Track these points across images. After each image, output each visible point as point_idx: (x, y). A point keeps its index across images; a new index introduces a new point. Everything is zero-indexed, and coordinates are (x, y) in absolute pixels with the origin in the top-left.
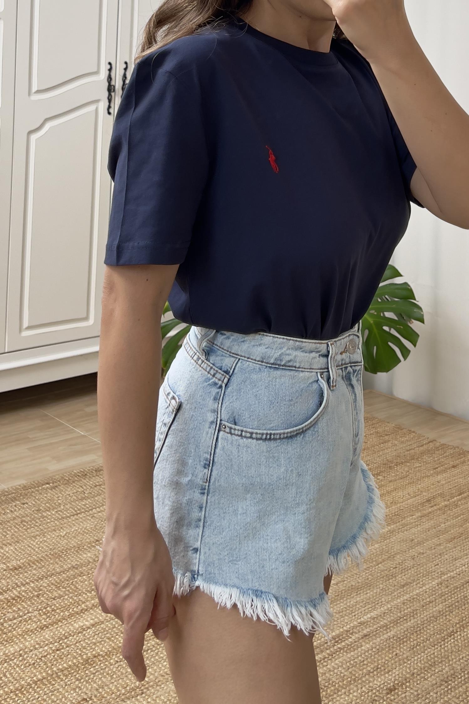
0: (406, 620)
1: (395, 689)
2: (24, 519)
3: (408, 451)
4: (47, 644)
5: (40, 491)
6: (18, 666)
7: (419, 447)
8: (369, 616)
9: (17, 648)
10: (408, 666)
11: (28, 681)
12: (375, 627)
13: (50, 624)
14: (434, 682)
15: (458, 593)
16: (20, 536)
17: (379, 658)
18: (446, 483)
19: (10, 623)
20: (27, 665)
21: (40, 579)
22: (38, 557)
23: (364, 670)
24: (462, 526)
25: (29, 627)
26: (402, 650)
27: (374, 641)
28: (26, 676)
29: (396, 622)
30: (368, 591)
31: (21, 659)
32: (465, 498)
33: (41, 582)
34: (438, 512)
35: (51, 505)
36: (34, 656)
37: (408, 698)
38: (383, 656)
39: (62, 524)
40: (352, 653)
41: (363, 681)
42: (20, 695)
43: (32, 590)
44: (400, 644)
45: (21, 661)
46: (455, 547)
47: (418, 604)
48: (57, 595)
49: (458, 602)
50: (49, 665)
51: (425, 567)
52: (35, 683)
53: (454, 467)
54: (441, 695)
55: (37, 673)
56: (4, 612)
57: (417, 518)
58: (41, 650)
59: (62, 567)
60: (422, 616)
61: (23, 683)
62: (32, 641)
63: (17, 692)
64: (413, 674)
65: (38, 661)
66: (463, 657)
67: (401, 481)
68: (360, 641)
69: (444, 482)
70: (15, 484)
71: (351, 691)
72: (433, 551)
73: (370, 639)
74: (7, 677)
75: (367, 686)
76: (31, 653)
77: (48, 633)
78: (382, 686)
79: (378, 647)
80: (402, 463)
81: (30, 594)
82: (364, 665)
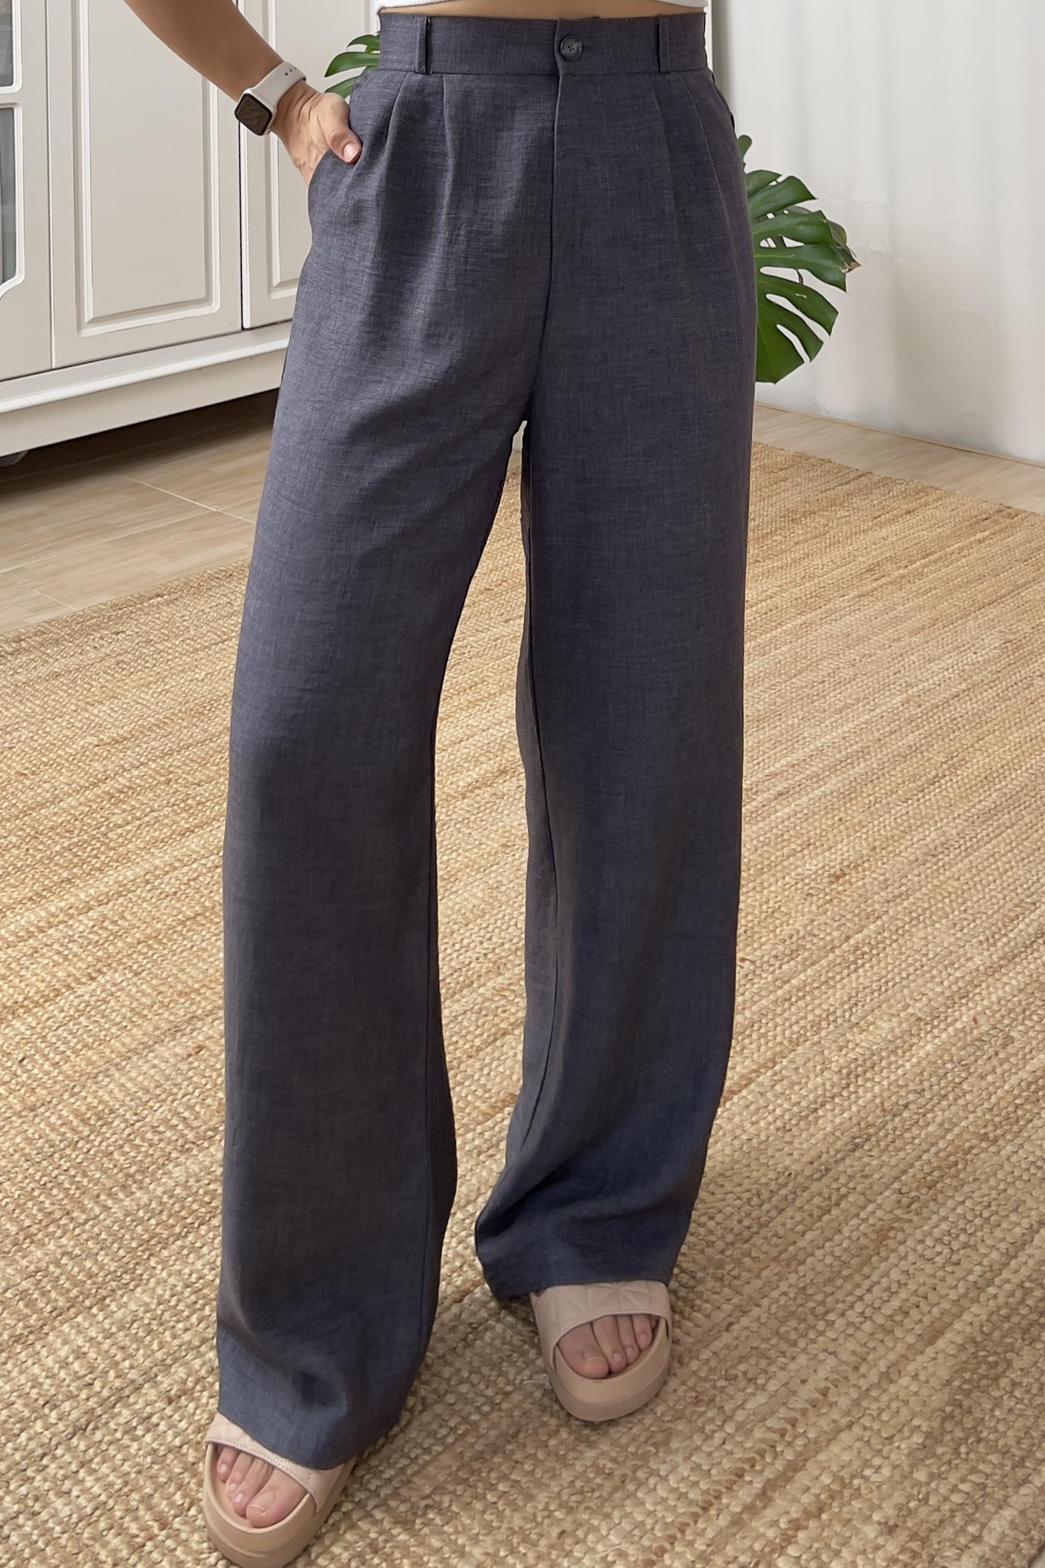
0: (852, 763)
1: (845, 875)
2: (121, 658)
3: (822, 492)
4: (195, 860)
5: (146, 610)
6: (145, 900)
7: (842, 485)
8: (783, 762)
9: (138, 870)
10: (864, 836)
11: (168, 922)
12: (797, 778)
13: (196, 826)
14: (912, 858)
15: (940, 714)
16: (119, 687)
17: (810, 828)
18: (898, 540)
19: (119, 831)
20: (163, 896)
21: (166, 754)
22: (158, 719)
23: (785, 850)
24: (935, 608)
25: (157, 834)
26: (849, 812)
27: (798, 802)
28: (164, 914)
29: (833, 769)
30: (777, 724)
31: (148, 887)
32: (935, 562)
33: (171, 760)
34: (890, 587)
35: (171, 631)
36: (173, 881)
37: (868, 886)
38: (817, 824)
39: (196, 660)
40: (761, 825)
41: (785, 867)
42: (156, 946)
43: (153, 774)
44: (845, 803)
45: (149, 891)
46: (927, 642)
47: (870, 738)
48: (203, 778)
49: (941, 728)
50: (206, 892)
51: (876, 676)
52: (183, 923)
53: (909, 512)
54: (927, 877)
55: (184, 908)
56: (105, 814)
57: (853, 599)
58: (185, 870)
59: (205, 731)
60: (879, 756)
61: (159, 926)
62: (167, 857)
63: (150, 942)
64: (874, 848)
65: (183, 887)
66: (959, 815)
67: (815, 541)
68: (773, 804)
69: (895, 538)
70: (95, 603)
71: (765, 884)
72: (889, 651)
73: (790, 799)
74: (126, 920)
75: (793, 874)
76: (168, 876)
77: (196, 840)
78: (820, 872)
79: (805, 811)
80: (814, 513)
81: (150, 780)
82: (784, 840)
